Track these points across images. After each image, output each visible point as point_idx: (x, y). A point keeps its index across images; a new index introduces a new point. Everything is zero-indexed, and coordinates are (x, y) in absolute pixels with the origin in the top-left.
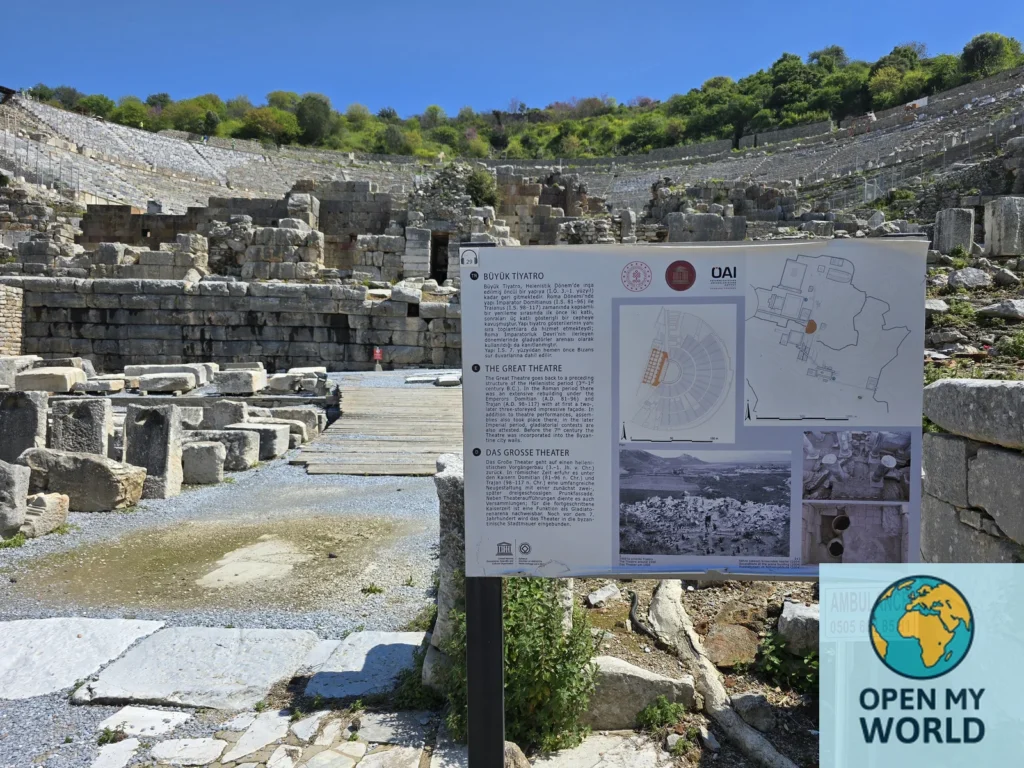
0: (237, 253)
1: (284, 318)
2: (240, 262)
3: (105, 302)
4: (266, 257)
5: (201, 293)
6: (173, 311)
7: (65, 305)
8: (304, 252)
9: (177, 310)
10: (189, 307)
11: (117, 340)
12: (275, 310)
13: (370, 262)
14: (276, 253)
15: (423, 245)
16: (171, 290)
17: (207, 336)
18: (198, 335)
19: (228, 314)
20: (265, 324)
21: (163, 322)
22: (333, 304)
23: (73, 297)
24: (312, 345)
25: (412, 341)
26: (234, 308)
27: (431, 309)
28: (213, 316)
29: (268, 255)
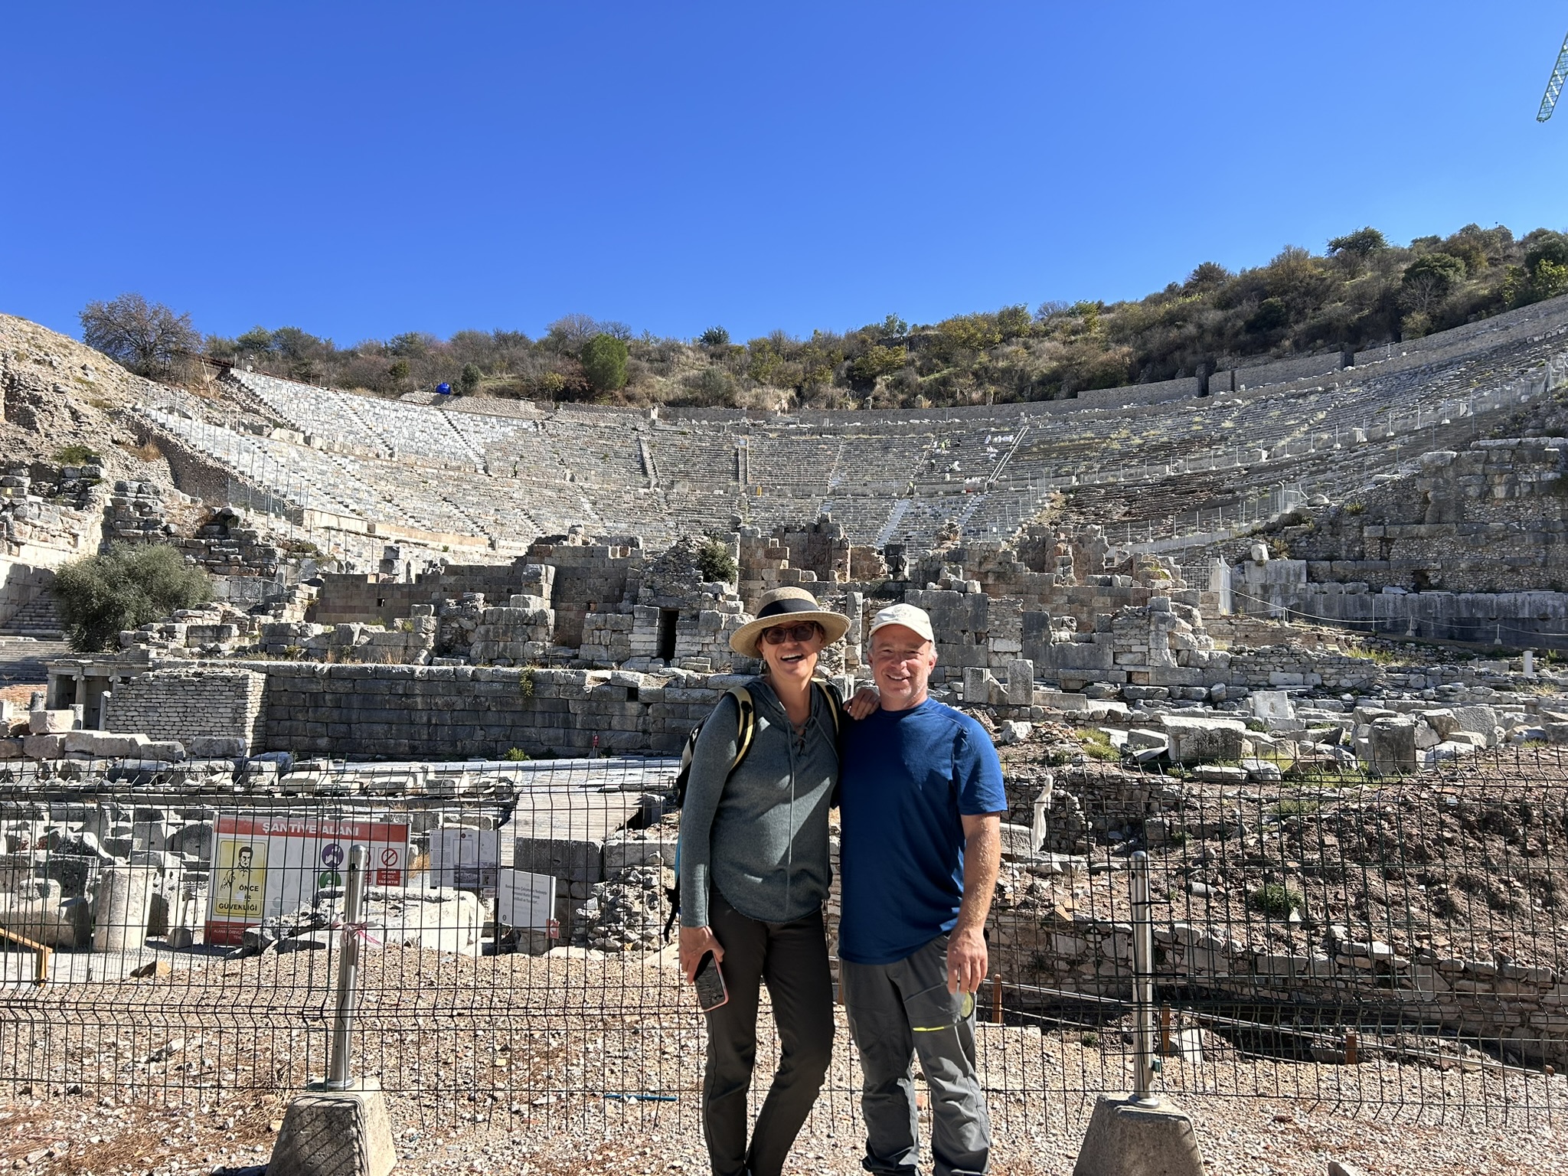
0: (467, 631)
1: (507, 703)
2: (471, 640)
3: (341, 687)
4: (495, 637)
5: (430, 677)
6: (402, 696)
7: (304, 690)
8: (533, 631)
9: (406, 695)
10: (418, 692)
11: (349, 724)
12: (498, 694)
13: (597, 641)
14: (505, 633)
15: (652, 624)
16: (402, 675)
17: (434, 722)
18: (425, 719)
19: (454, 699)
20: (489, 709)
21: (393, 707)
22: (555, 688)
23: (312, 682)
24: (533, 729)
25: (629, 726)
26: (459, 693)
27: (650, 693)
28: (439, 701)
29: (496, 634)
